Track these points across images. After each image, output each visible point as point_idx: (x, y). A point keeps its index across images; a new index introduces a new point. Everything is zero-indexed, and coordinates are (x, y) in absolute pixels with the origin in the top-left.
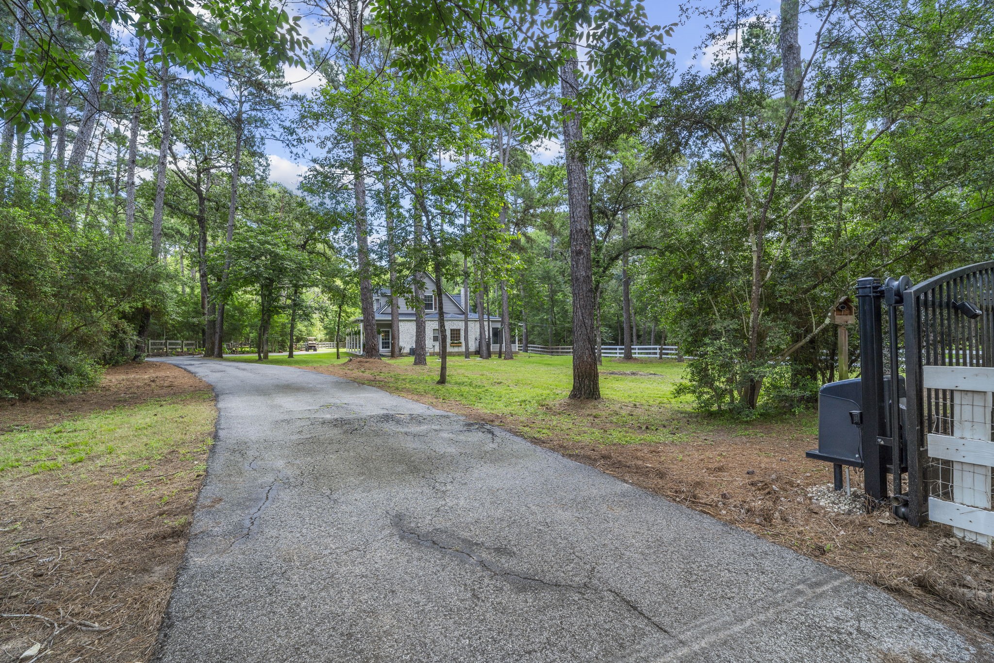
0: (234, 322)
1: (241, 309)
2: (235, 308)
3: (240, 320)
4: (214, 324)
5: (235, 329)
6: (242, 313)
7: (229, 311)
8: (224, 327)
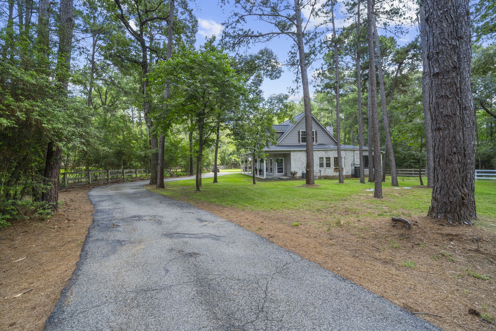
0: (171, 154)
1: (175, 145)
2: (172, 145)
3: (175, 153)
4: (157, 157)
5: (172, 160)
6: (176, 148)
7: (168, 146)
8: (165, 158)
